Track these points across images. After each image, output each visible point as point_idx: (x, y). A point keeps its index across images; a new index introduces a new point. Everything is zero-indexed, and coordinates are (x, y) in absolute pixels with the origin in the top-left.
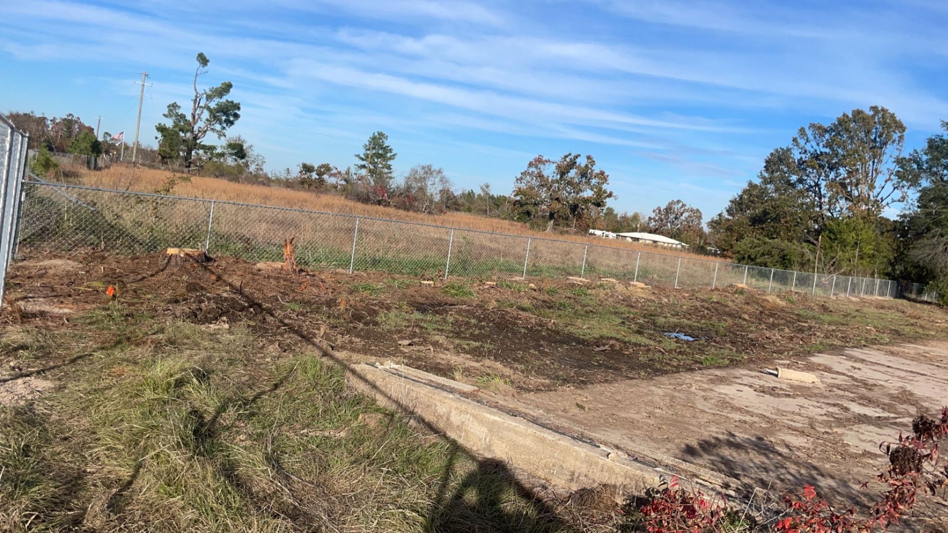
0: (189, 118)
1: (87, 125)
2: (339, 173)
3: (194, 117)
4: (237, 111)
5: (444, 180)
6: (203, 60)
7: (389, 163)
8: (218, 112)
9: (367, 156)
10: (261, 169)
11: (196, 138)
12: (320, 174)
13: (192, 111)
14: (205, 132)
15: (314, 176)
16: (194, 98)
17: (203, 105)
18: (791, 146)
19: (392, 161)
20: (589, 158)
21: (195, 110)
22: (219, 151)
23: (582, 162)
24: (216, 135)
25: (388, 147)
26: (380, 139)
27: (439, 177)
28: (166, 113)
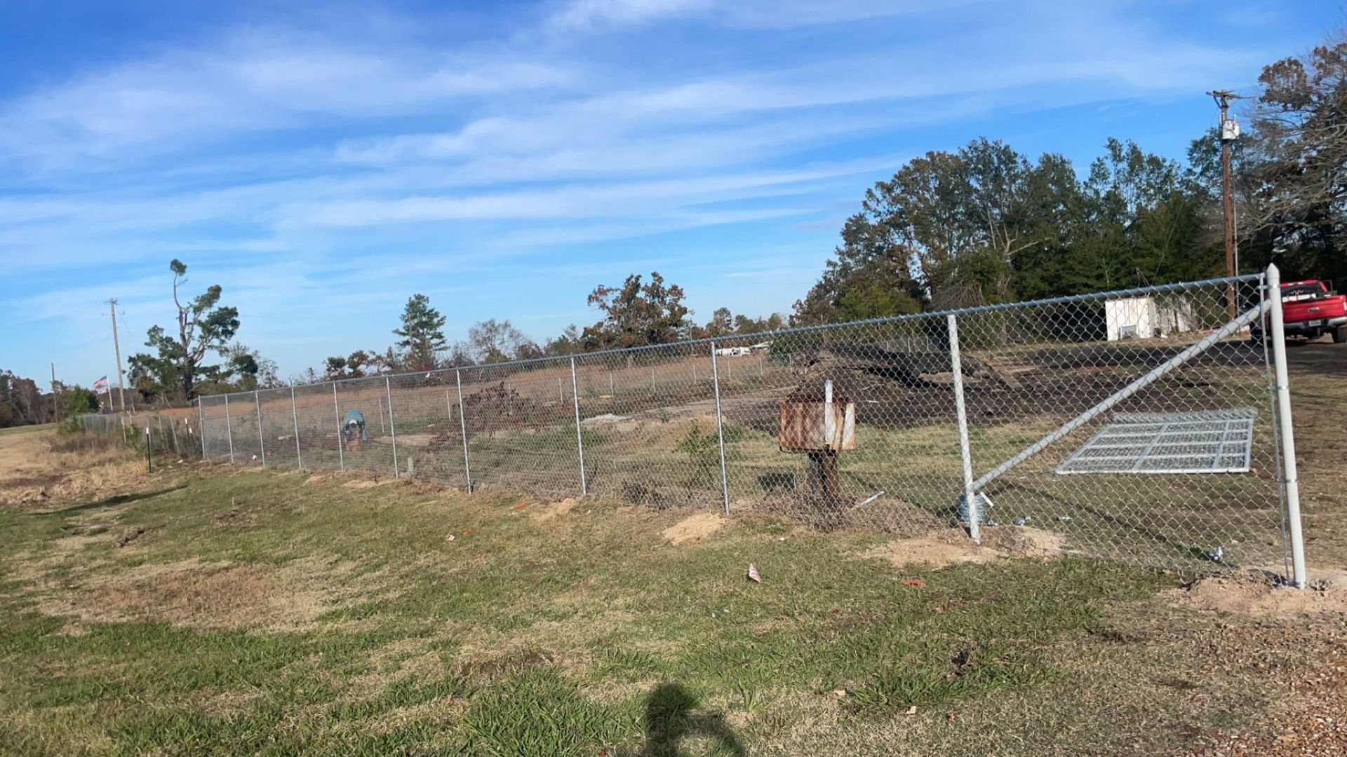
0: (177, 339)
1: (23, 377)
2: (379, 358)
3: (183, 336)
4: (235, 318)
5: (515, 335)
6: (179, 267)
7: (439, 330)
8: (211, 324)
9: (407, 328)
10: (274, 378)
11: (192, 362)
12: (354, 366)
13: (179, 332)
14: (202, 351)
15: (347, 370)
16: (178, 315)
17: (192, 321)
18: (862, 212)
19: (441, 327)
20: (654, 275)
21: (183, 328)
22: (223, 370)
23: (646, 281)
24: (216, 352)
25: (432, 311)
26: (419, 303)
27: (508, 332)
28: (148, 340)
